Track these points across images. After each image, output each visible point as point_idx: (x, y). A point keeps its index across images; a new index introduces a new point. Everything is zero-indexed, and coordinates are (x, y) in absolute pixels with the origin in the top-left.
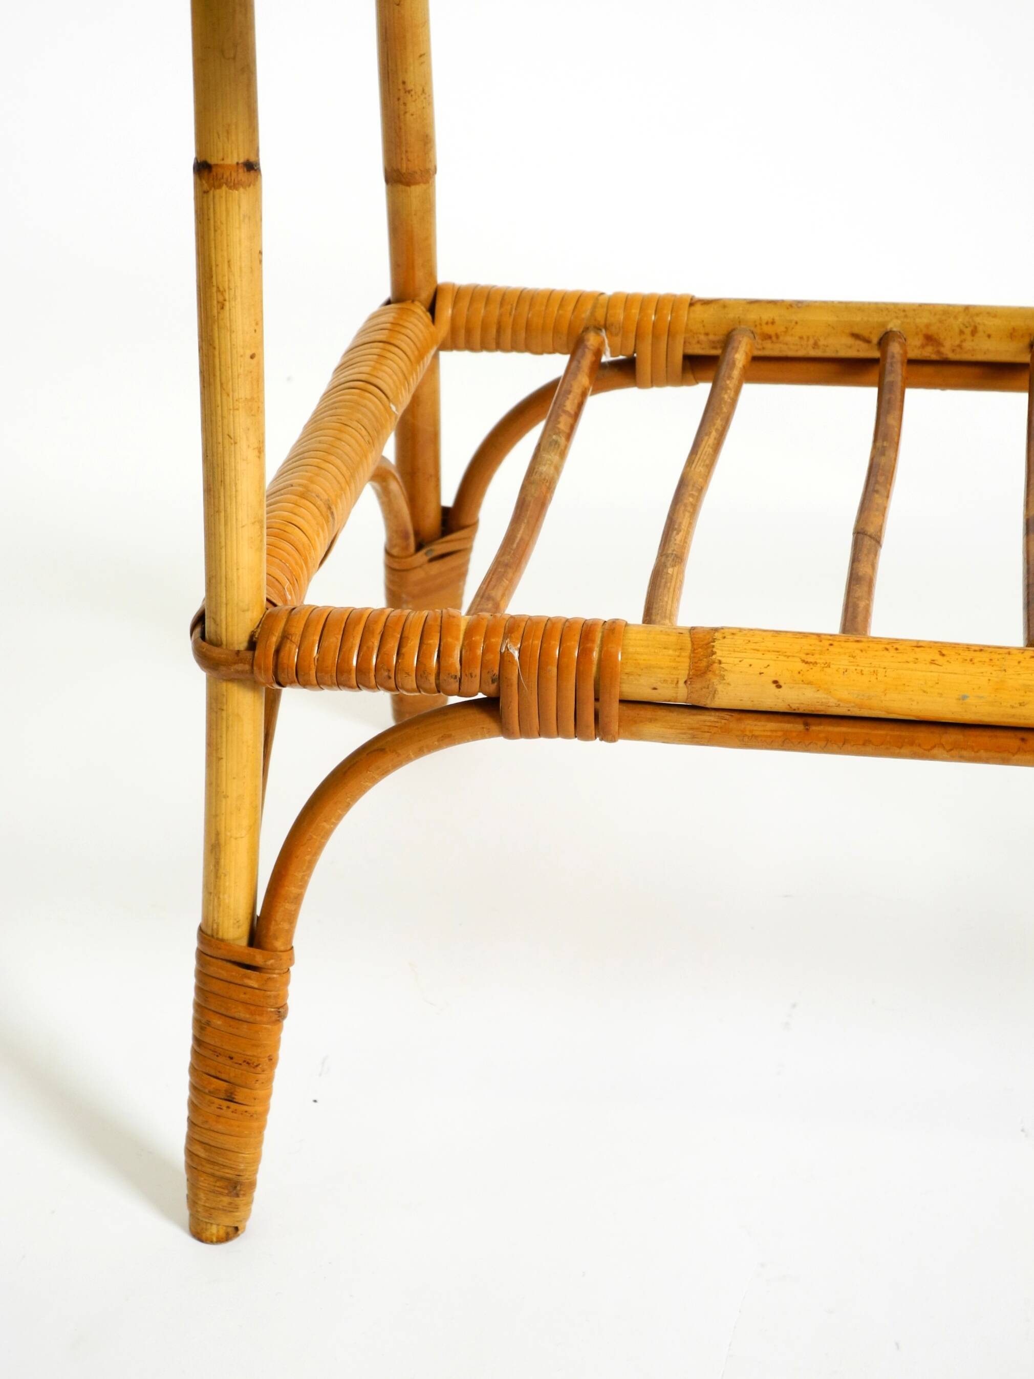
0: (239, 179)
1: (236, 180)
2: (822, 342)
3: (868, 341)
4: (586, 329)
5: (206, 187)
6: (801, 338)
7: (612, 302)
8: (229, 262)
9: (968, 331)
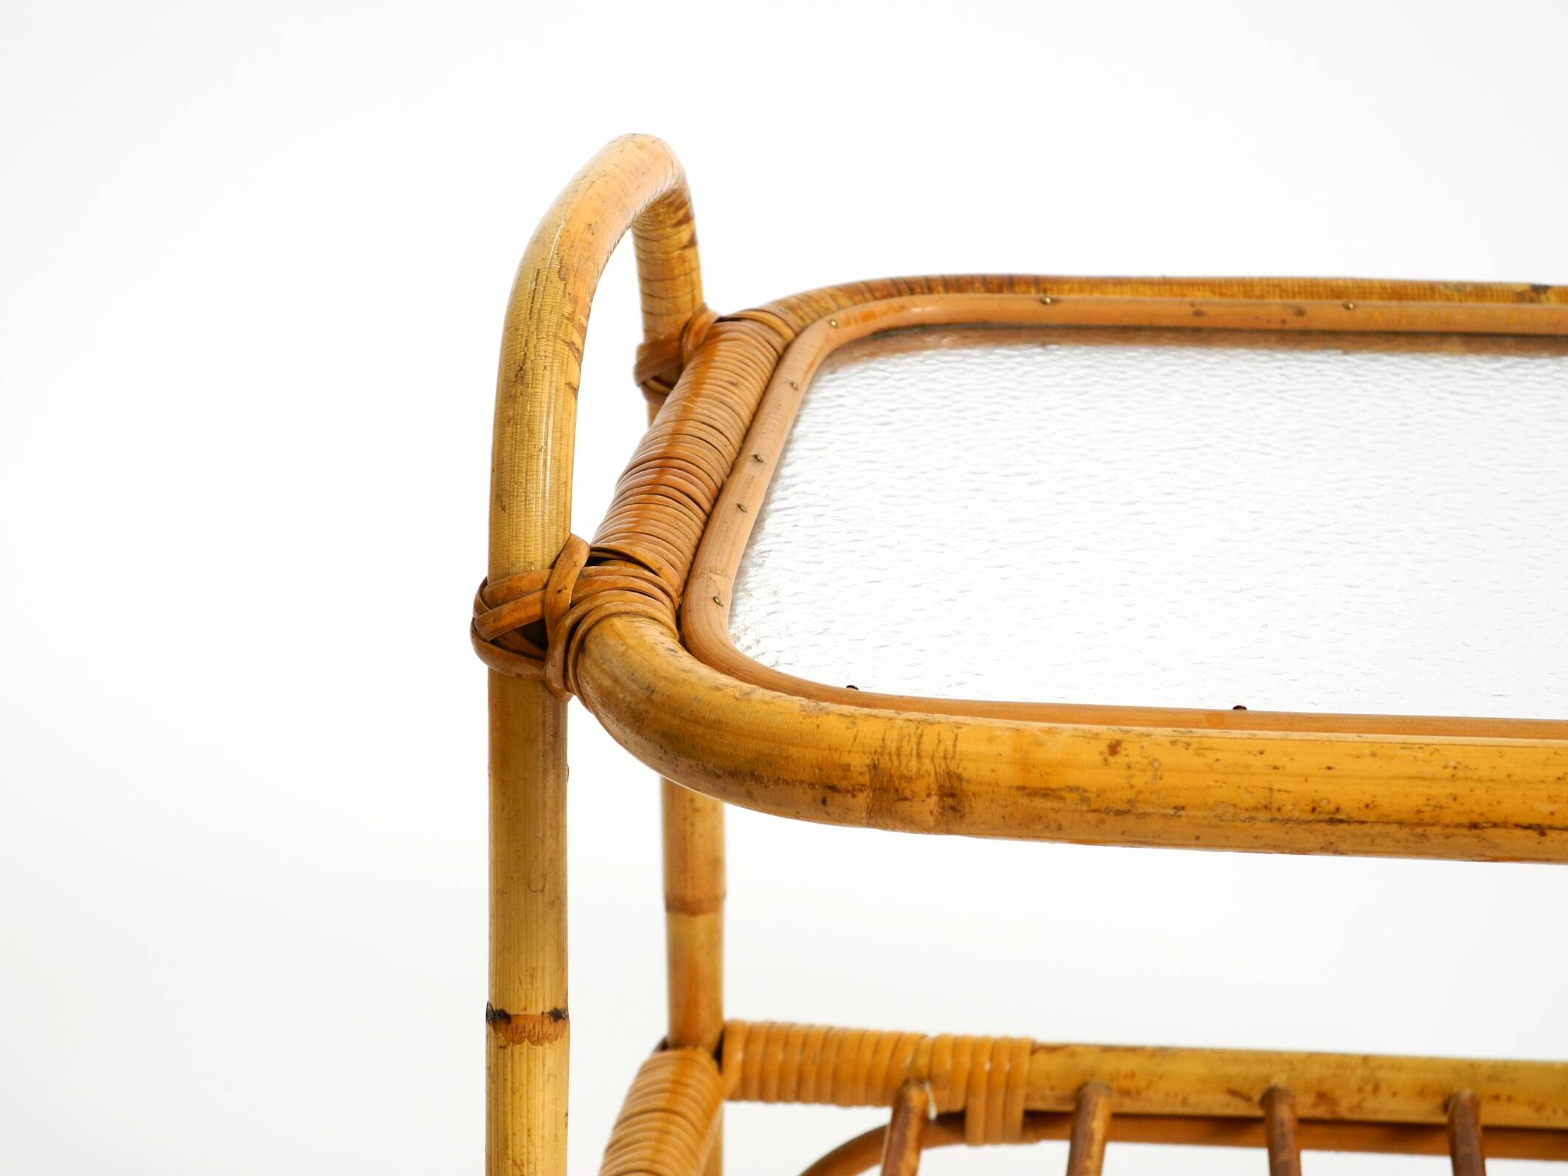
0: (545, 1031)
1: (541, 1033)
2: (1193, 1099)
3: (1248, 1099)
4: (906, 1082)
5: (502, 1041)
6: (1167, 1094)
7: (937, 1047)
8: (529, 1130)
9: (1369, 1088)
